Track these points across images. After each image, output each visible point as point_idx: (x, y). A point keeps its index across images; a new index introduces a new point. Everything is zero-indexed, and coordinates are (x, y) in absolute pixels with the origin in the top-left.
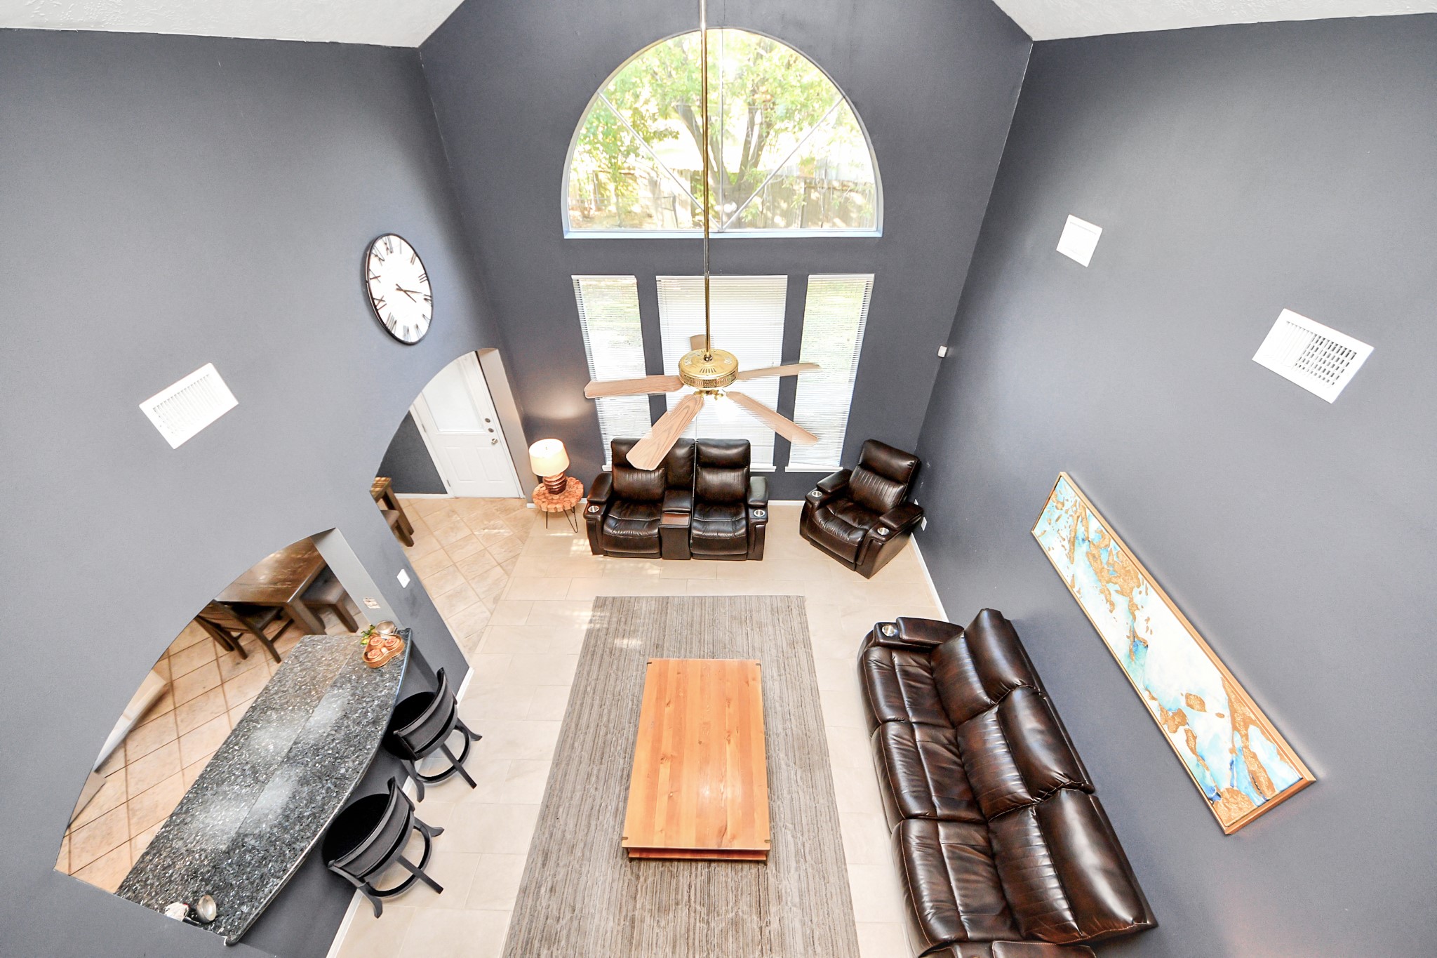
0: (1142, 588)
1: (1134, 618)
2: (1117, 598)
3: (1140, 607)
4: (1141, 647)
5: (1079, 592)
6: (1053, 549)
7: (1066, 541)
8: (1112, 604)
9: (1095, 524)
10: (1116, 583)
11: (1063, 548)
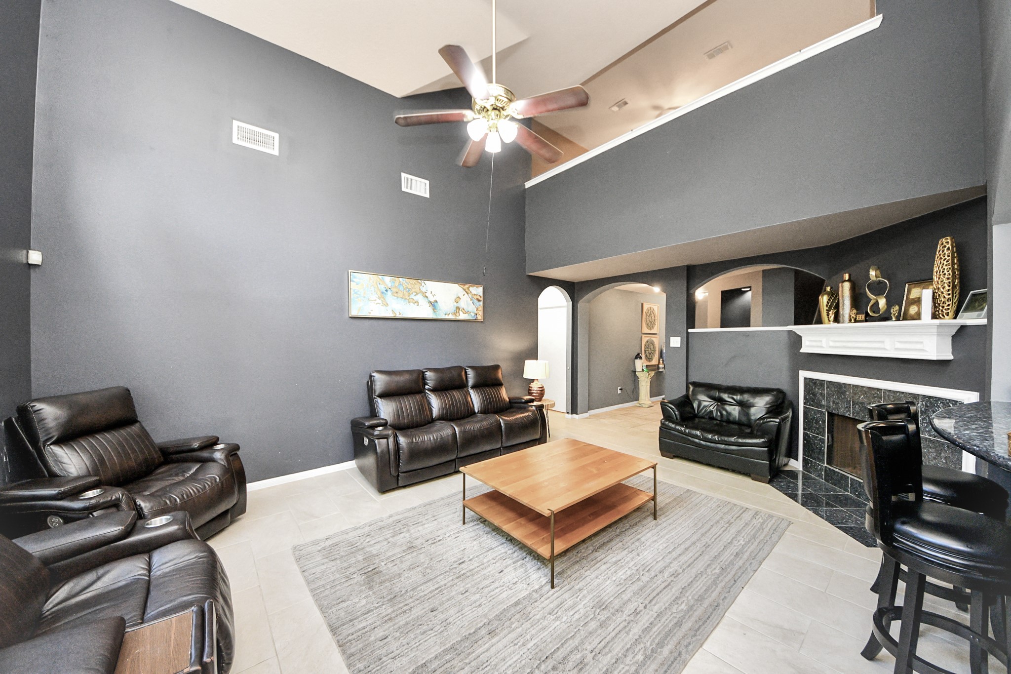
0: (423, 284)
1: (427, 297)
2: (416, 298)
3: (426, 291)
4: (435, 304)
5: (400, 314)
6: (372, 310)
7: (378, 300)
8: (417, 302)
9: (387, 279)
10: (412, 293)
11: (378, 305)
